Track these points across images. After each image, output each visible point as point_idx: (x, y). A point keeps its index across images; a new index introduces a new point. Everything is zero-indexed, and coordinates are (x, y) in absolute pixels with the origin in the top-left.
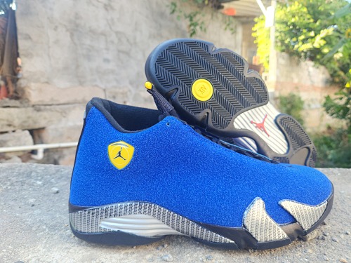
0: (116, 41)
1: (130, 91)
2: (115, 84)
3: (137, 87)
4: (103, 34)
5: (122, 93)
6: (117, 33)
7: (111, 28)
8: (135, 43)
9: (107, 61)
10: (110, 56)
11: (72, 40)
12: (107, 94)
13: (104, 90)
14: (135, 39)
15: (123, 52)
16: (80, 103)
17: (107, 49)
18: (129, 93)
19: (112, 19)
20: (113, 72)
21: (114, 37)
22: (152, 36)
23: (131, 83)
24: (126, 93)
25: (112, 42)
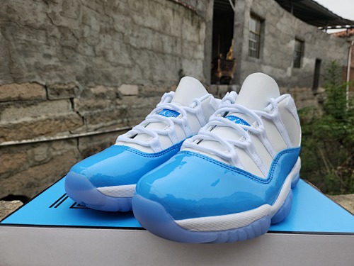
0: (59, 36)
1: (77, 87)
2: (58, 80)
3: (86, 83)
4: (42, 28)
5: (68, 90)
6: (60, 27)
7: (52, 22)
8: (83, 38)
9: (48, 56)
10: (51, 52)
11: (4, 35)
12: (49, 90)
13: (46, 87)
14: (83, 33)
15: (68, 47)
16: (14, 101)
17: (48, 45)
18: (76, 89)
19: (54, 13)
20: (55, 68)
21: (56, 32)
22: (103, 31)
23: (78, 79)
24: (73, 89)
25: (54, 37)
